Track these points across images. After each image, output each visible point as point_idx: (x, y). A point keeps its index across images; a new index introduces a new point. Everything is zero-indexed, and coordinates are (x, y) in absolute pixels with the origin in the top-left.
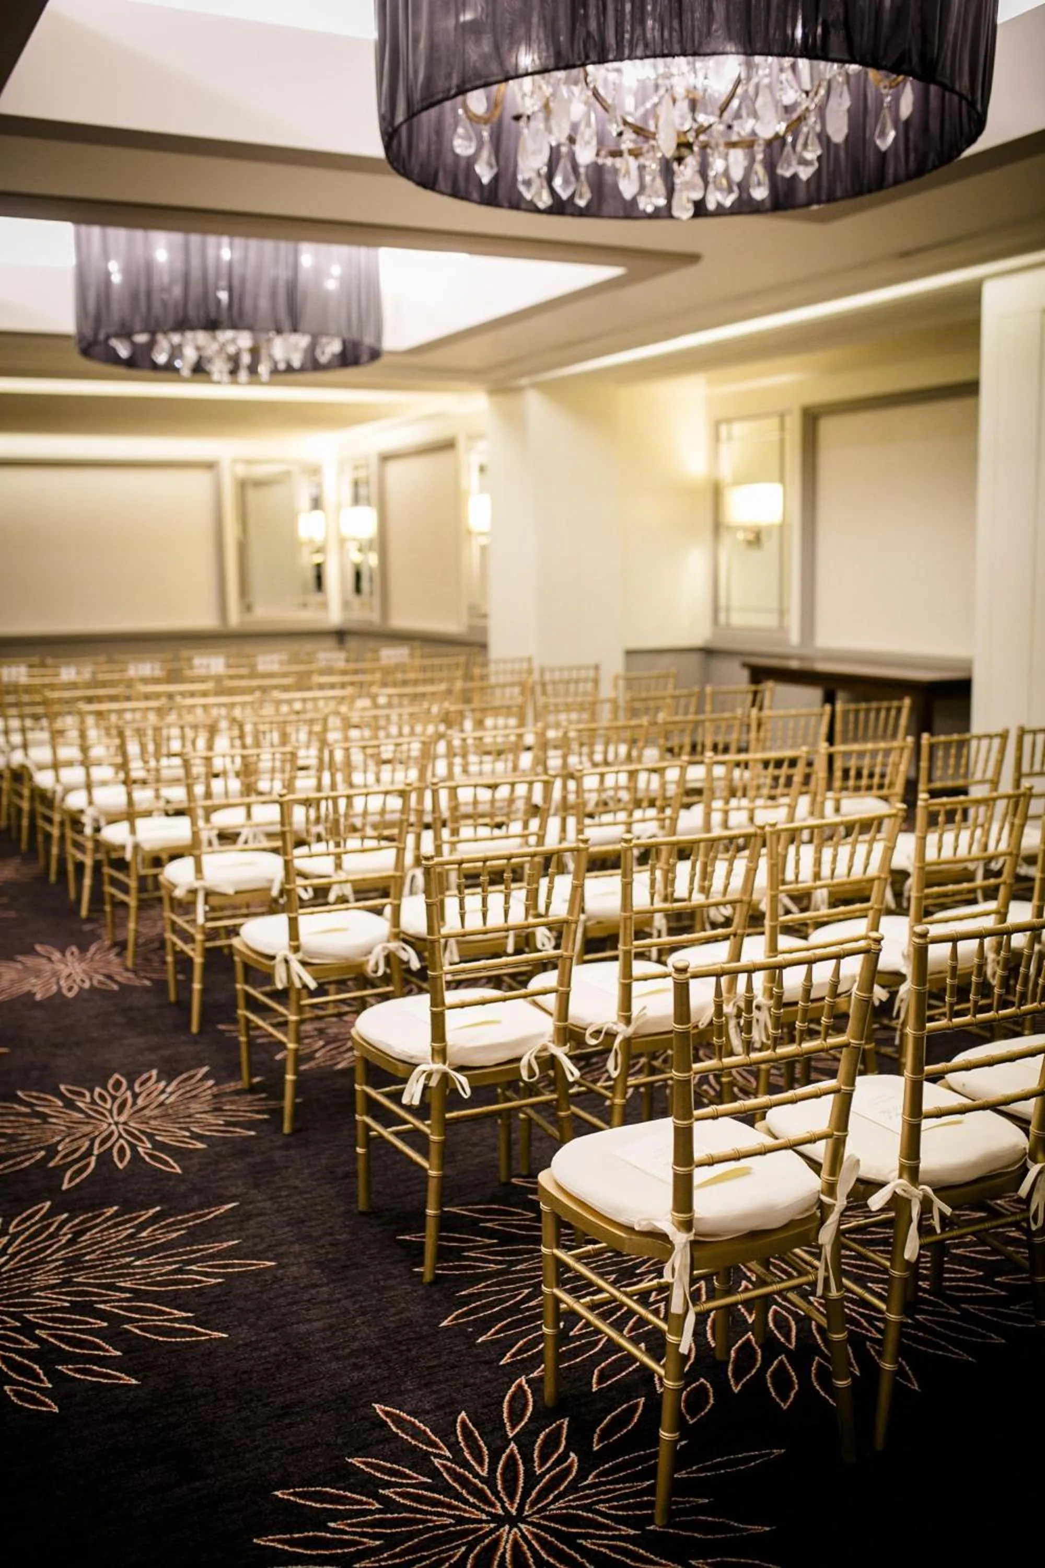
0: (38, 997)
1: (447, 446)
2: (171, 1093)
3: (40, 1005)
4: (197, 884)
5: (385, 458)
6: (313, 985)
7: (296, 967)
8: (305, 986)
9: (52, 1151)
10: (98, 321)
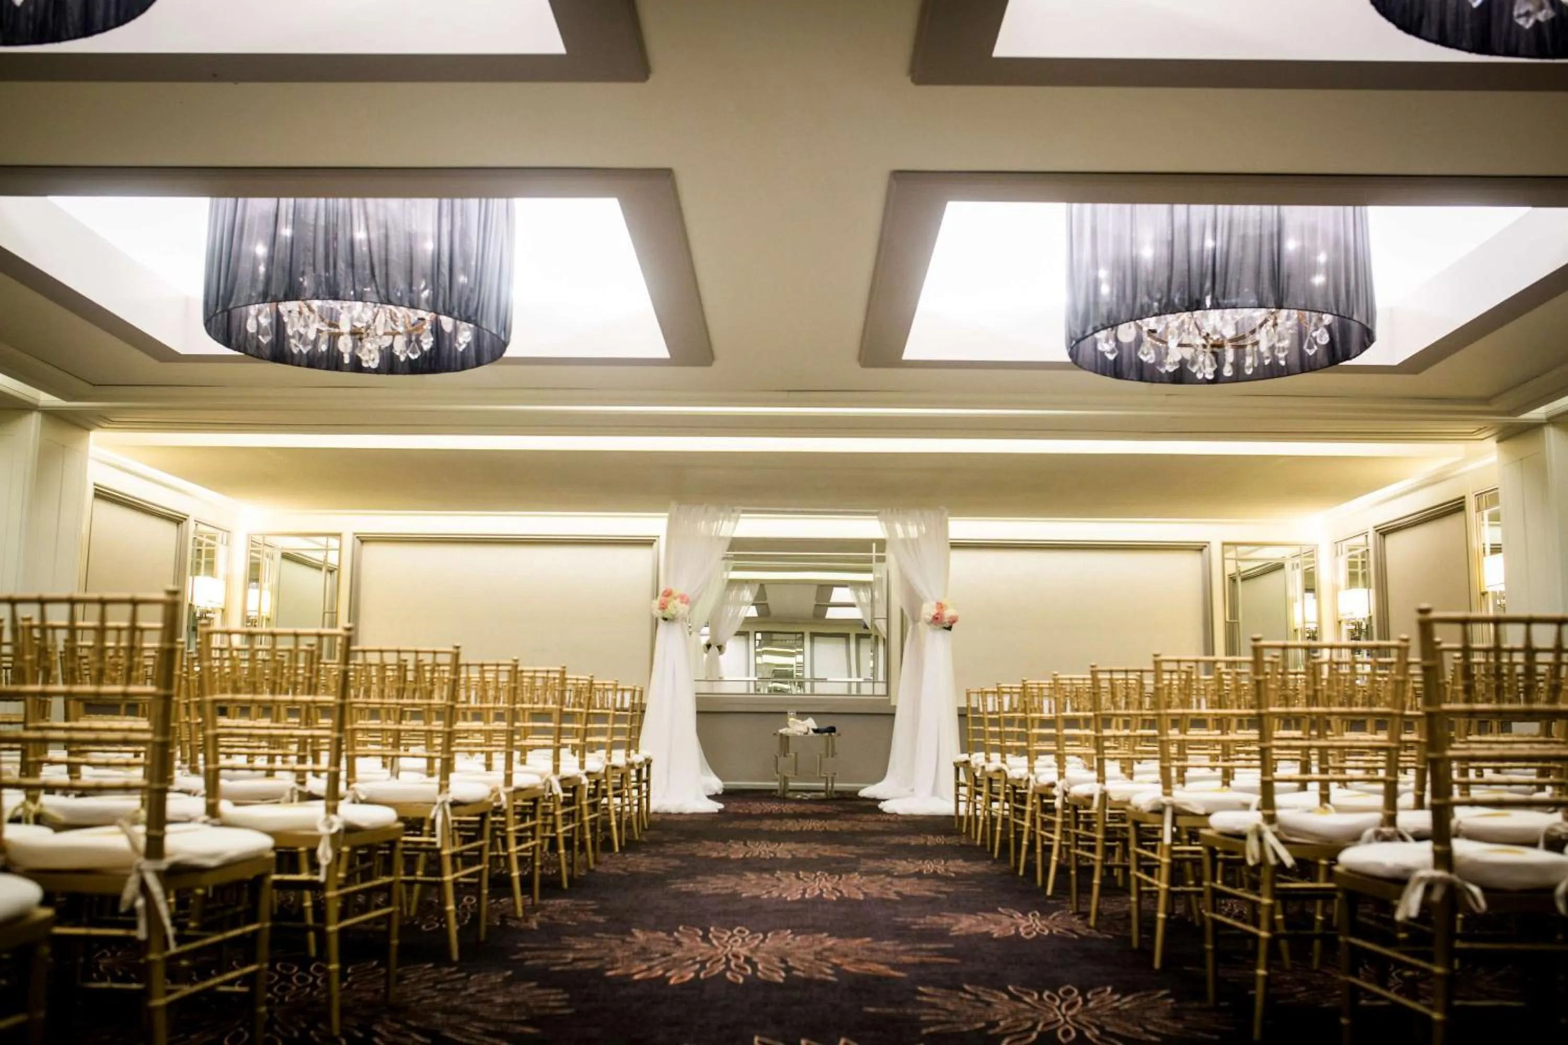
0: (995, 936)
1: (1456, 507)
2: (1125, 1003)
3: (996, 940)
4: (1165, 800)
5: (1385, 532)
6: (1289, 861)
7: (1270, 839)
8: (1281, 865)
9: (995, 1024)
10: (1086, 320)
